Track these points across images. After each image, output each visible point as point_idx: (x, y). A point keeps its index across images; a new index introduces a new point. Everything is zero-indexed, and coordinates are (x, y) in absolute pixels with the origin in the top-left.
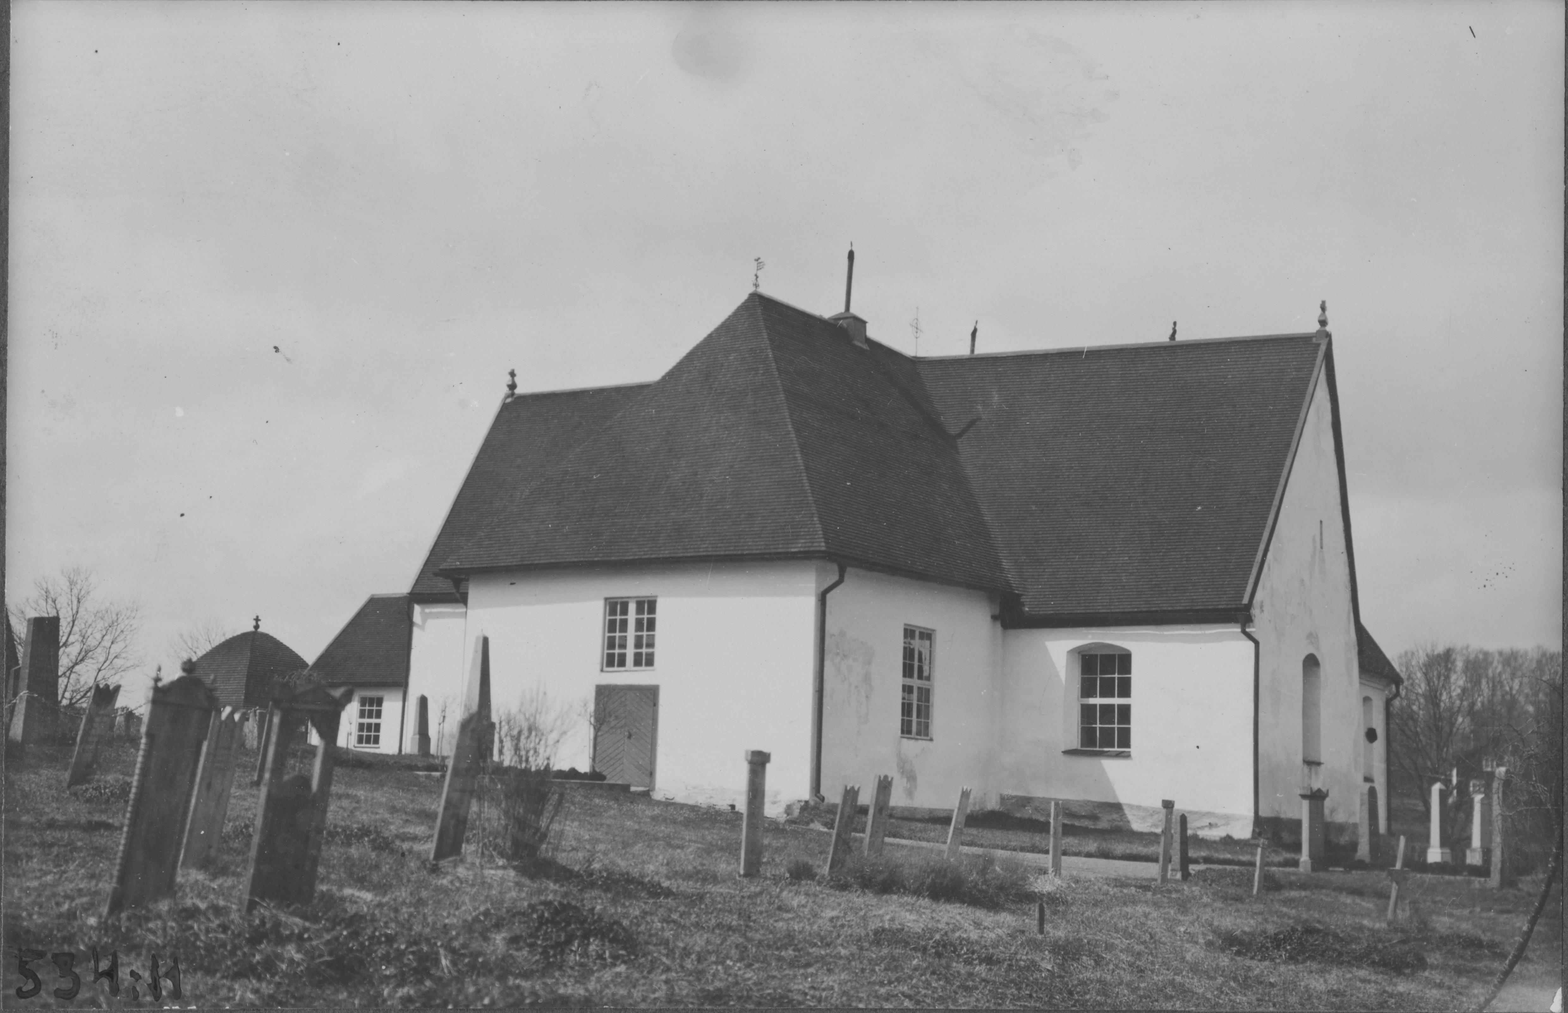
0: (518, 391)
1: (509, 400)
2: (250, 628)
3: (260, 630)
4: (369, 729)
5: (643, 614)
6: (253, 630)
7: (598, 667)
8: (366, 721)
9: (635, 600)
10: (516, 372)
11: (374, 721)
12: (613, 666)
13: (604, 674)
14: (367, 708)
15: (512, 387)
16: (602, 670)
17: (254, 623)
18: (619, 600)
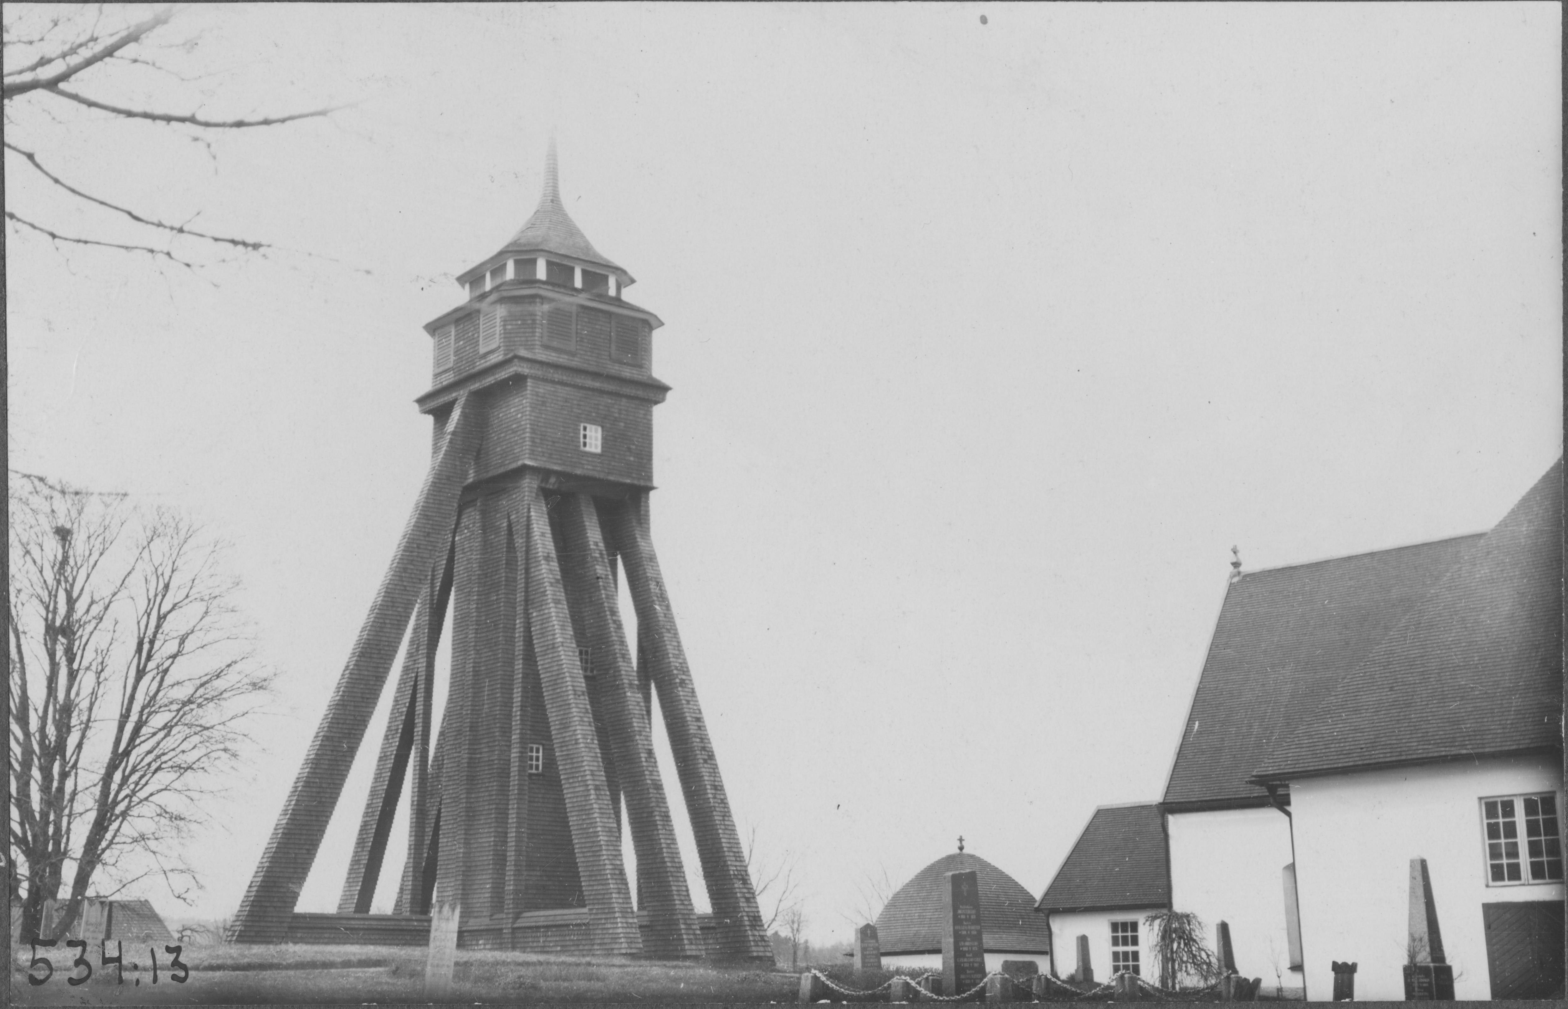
0: (1245, 569)
1: (1235, 580)
2: (955, 851)
3: (965, 851)
4: (1126, 959)
5: (1537, 814)
6: (958, 851)
7: (1483, 882)
8: (1121, 949)
9: (1522, 798)
10: (1238, 548)
11: (1130, 948)
12: (1503, 879)
13: (1490, 890)
14: (1120, 934)
15: (1236, 565)
16: (1487, 886)
17: (958, 844)
18: (1499, 800)
